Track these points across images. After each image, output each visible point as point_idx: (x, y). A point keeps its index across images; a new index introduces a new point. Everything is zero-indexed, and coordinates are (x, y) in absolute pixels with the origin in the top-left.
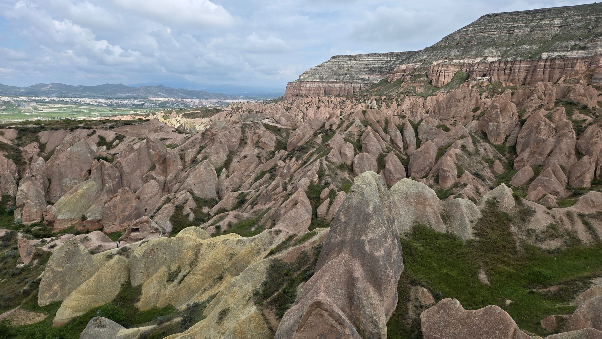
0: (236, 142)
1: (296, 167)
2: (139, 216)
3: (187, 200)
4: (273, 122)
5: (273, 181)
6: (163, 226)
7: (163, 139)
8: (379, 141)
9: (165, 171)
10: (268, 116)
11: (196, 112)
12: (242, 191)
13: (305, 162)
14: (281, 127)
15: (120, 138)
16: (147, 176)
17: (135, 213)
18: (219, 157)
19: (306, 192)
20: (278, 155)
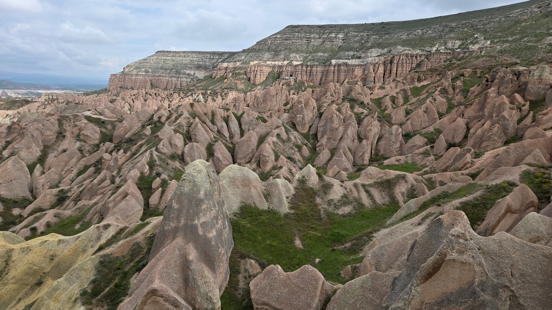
0: (51, 135)
1: (124, 159)
4: (95, 114)
5: (98, 175)
8: (207, 131)
10: (90, 108)
12: (63, 188)
13: (134, 154)
14: (106, 119)
18: (30, 152)
19: (137, 184)
20: (103, 148)
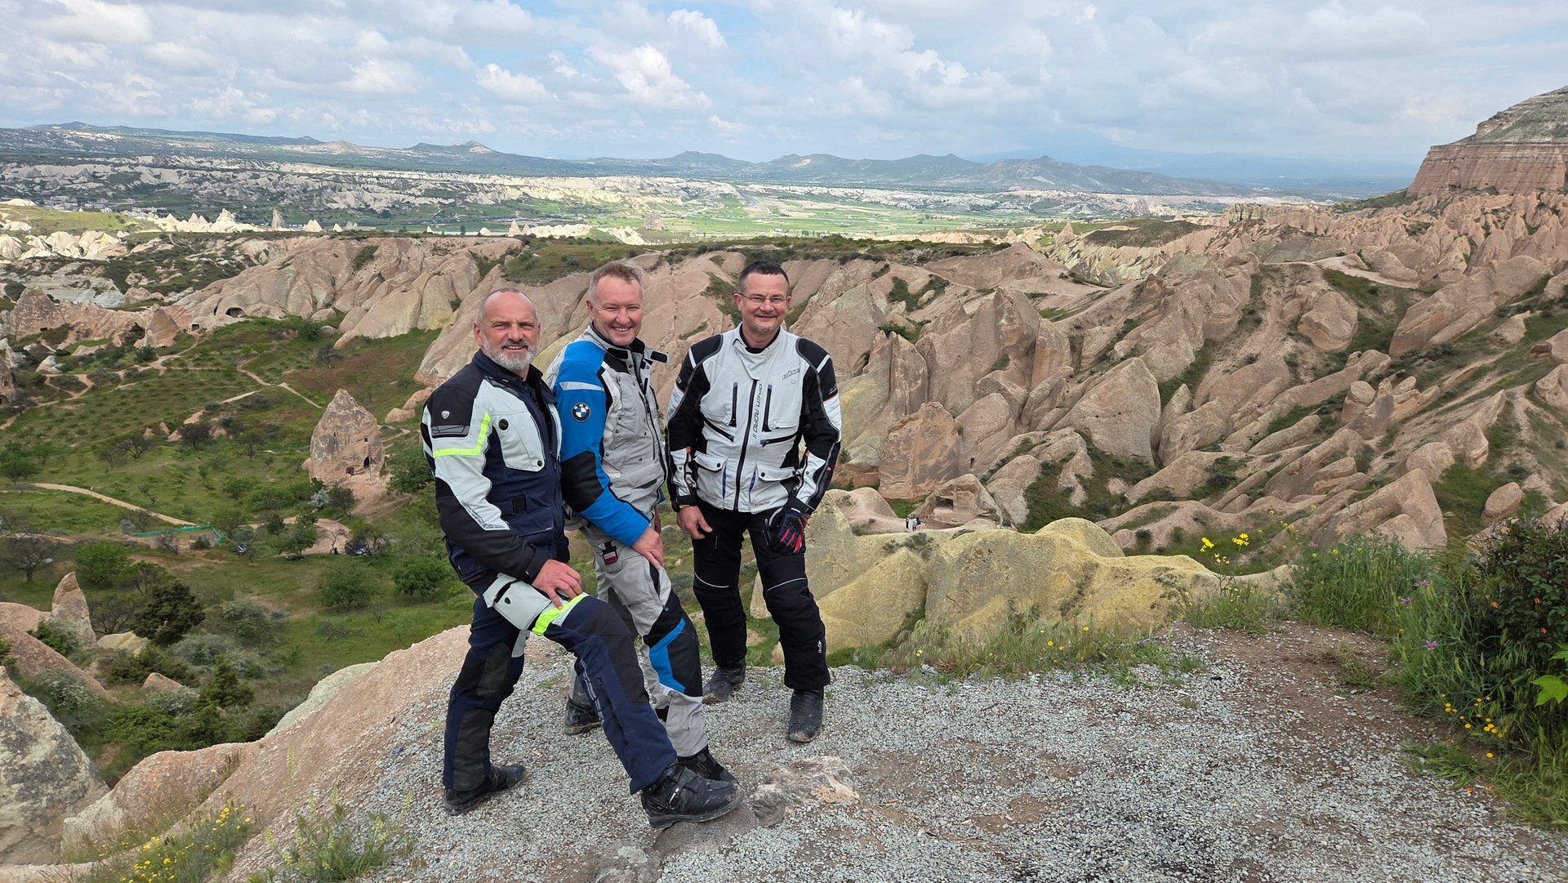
0: (1229, 316)
1: (1411, 406)
2: (956, 472)
3: (1073, 454)
4: (1356, 267)
5: (1325, 439)
6: (1006, 506)
7: (1034, 296)
9: (1027, 376)
10: (1343, 249)
11: (1125, 228)
12: (1227, 454)
13: (1449, 396)
14: (1384, 282)
15: (937, 286)
16: (984, 383)
17: (947, 464)
18: (1173, 353)
19: (1436, 487)
20: (1356, 364)
